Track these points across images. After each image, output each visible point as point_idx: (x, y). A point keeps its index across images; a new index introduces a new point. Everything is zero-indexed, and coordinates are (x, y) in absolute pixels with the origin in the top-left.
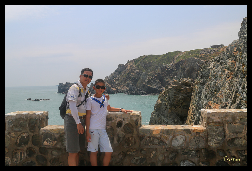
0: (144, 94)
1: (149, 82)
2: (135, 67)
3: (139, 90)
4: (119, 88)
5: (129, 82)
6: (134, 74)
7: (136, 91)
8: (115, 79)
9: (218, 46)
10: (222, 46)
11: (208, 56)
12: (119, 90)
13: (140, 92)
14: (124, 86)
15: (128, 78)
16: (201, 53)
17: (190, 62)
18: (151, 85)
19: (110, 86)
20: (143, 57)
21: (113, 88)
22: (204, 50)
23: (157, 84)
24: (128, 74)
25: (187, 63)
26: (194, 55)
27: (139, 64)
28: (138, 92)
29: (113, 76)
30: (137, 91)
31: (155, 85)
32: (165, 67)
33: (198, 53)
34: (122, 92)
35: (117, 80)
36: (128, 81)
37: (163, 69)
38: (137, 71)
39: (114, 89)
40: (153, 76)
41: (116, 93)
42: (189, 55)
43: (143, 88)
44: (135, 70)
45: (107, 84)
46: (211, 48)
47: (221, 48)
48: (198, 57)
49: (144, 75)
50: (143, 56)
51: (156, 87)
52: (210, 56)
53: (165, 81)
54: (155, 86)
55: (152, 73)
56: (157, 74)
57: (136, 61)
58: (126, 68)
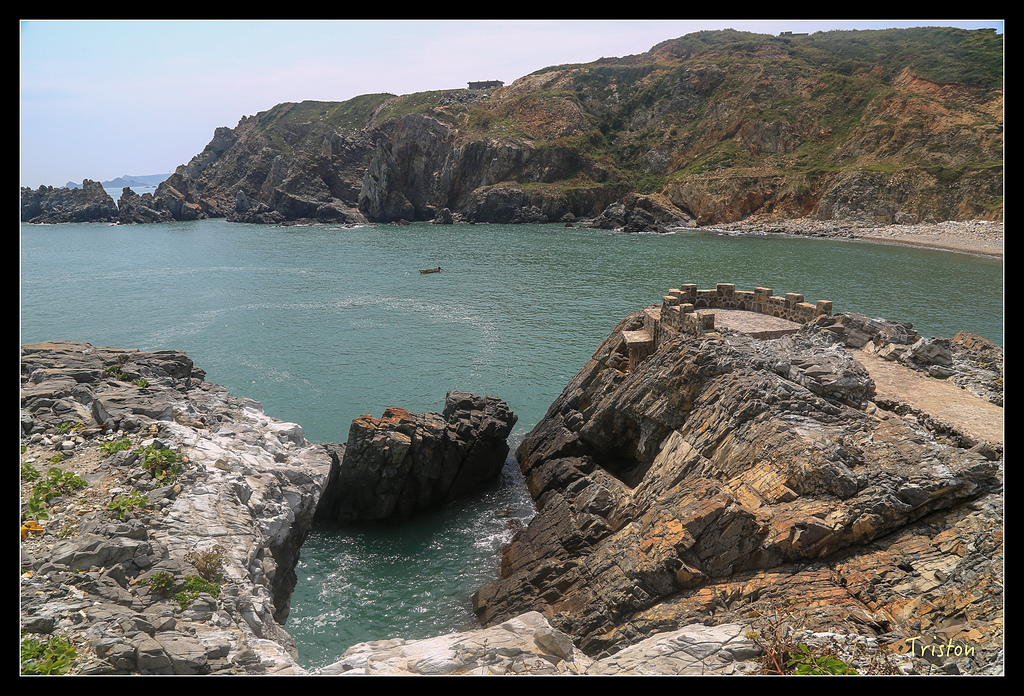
0: (277, 222)
1: (293, 186)
2: (259, 137)
3: (266, 210)
4: (212, 202)
5: (241, 182)
6: (256, 158)
7: (255, 213)
8: (205, 172)
9: (488, 84)
10: (498, 84)
11: (458, 111)
12: (212, 208)
13: (266, 216)
14: (229, 195)
15: (240, 170)
16: (442, 103)
17: (410, 128)
18: (300, 194)
19: (181, 196)
20: (286, 109)
21: (191, 202)
22: (448, 94)
23: (318, 191)
24: (240, 158)
25: (403, 130)
26: (423, 107)
27: (273, 129)
28: (261, 216)
29: (199, 165)
30: (259, 212)
31: (312, 193)
32: (341, 141)
33: (433, 101)
34: (221, 216)
35: (211, 177)
36: (239, 178)
37: (337, 145)
38: (264, 149)
39: (194, 206)
40: (304, 168)
41: (203, 218)
42: (411, 105)
43: (277, 203)
44: (260, 146)
45: (170, 191)
46: (470, 88)
47: (493, 91)
48: (430, 112)
49: (280, 163)
50: (285, 104)
51: (313, 201)
52: (465, 110)
53: (341, 182)
54: (313, 195)
55: (302, 157)
56: (317, 160)
57: (263, 118)
58: (235, 140)
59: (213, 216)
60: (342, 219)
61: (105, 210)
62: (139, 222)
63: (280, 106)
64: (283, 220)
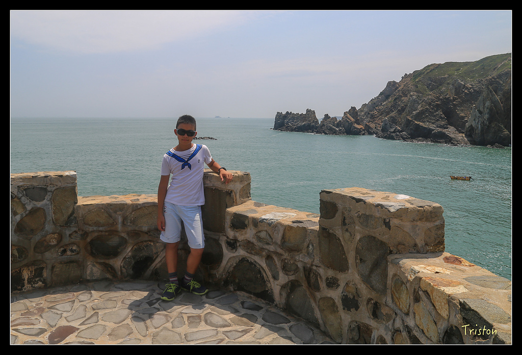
0: (404, 139)
1: (419, 116)
2: (411, 86)
4: (372, 125)
8: (377, 108)
12: (372, 129)
13: (397, 135)
18: (424, 122)
19: (353, 120)
20: (432, 68)
21: (358, 124)
23: (438, 120)
24: (396, 99)
27: (420, 81)
28: (394, 134)
29: (374, 104)
30: (394, 132)
31: (433, 121)
32: (462, 86)
37: (458, 89)
38: (412, 93)
39: (359, 127)
40: (430, 104)
41: (364, 134)
43: (407, 127)
44: (410, 92)
45: (347, 117)
50: (432, 65)
51: (432, 127)
53: (458, 115)
54: (433, 123)
55: (430, 97)
56: (441, 99)
57: (417, 74)
58: (397, 88)
59: (370, 133)
60: (449, 140)
61: (313, 126)
62: (326, 134)
63: (428, 66)
64: (409, 138)
